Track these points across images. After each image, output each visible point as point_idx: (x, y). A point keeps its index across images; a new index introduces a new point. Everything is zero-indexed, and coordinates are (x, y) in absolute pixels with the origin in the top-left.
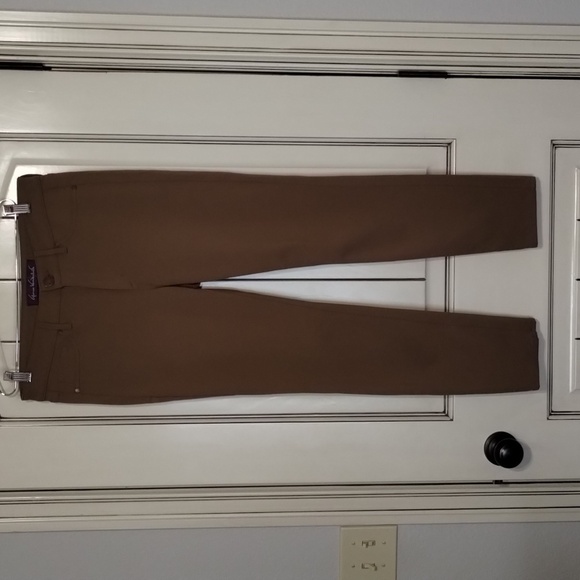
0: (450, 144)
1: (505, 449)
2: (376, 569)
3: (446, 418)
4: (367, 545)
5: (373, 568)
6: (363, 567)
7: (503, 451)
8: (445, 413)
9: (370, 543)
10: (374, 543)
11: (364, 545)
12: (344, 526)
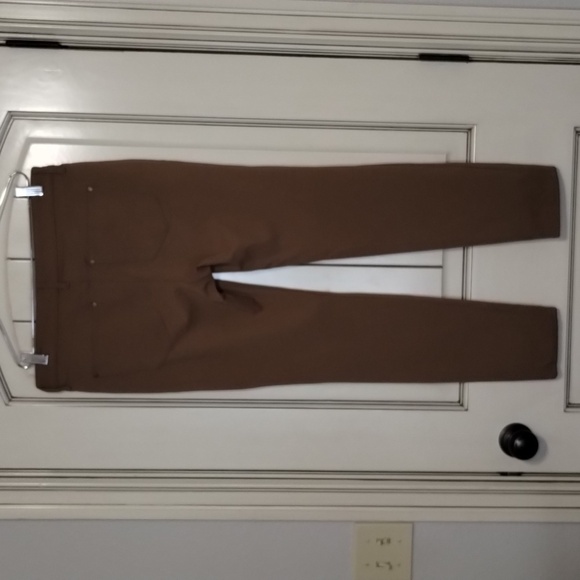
0: (470, 130)
1: (520, 441)
2: (391, 568)
3: (461, 408)
4: (382, 543)
5: (388, 567)
6: (378, 565)
7: (518, 443)
8: (460, 403)
9: (385, 541)
10: (389, 541)
11: (379, 543)
12: (357, 522)
